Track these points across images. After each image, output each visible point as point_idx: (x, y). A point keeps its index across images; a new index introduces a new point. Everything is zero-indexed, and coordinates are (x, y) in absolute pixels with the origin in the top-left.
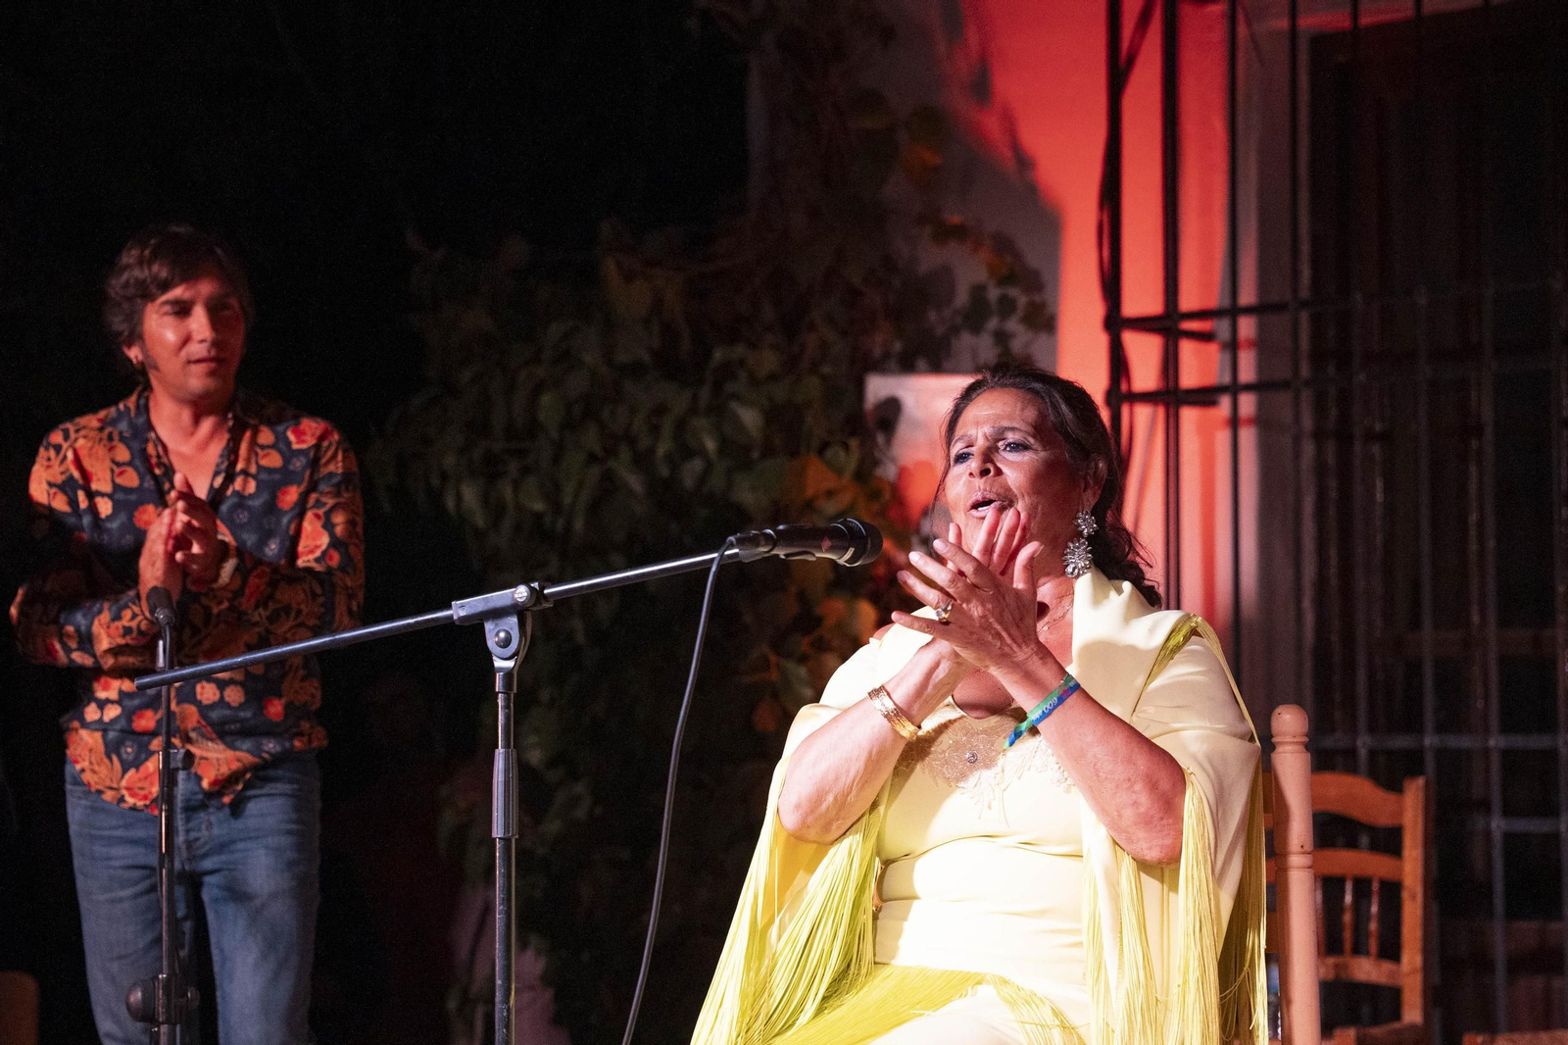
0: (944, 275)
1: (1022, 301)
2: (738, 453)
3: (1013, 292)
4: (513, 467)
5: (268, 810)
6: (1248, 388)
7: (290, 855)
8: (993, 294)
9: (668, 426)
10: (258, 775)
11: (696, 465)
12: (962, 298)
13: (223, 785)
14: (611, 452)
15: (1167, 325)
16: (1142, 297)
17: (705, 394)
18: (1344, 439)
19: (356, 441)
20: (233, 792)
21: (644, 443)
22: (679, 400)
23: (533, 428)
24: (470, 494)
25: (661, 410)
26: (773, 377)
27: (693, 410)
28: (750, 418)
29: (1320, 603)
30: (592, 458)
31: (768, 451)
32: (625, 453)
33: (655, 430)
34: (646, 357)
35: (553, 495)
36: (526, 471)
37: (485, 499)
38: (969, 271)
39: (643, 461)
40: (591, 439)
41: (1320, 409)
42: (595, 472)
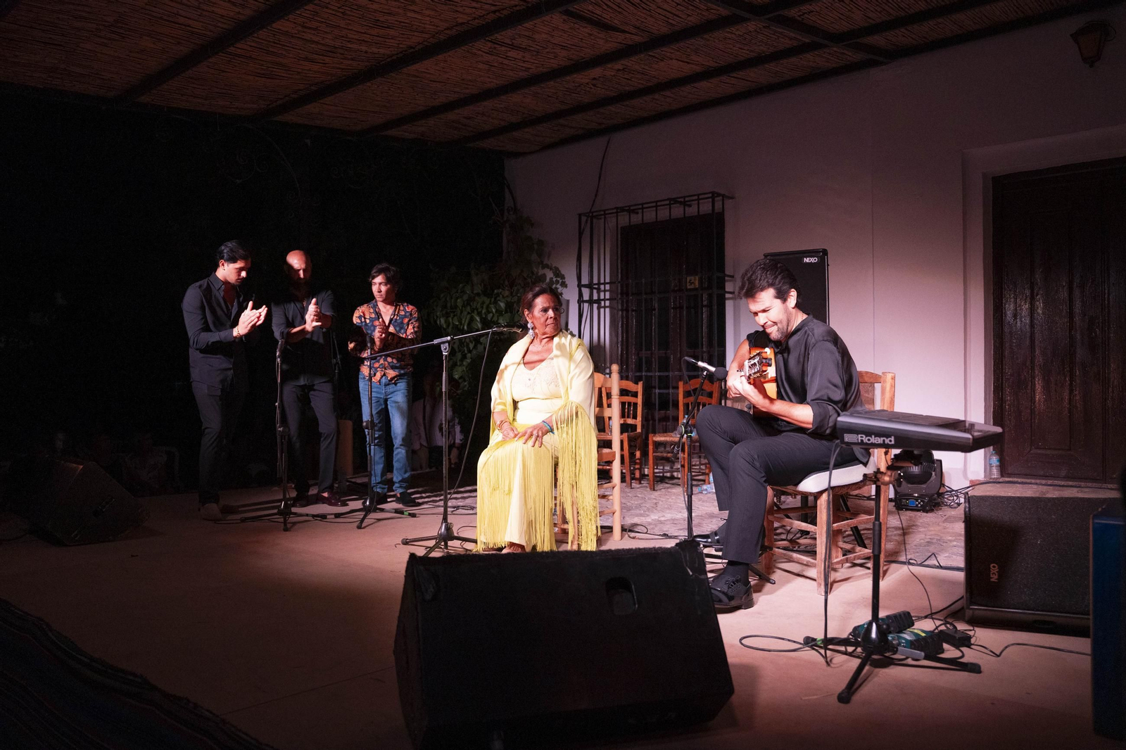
0: (544, 276)
1: (561, 281)
2: (500, 312)
3: (558, 279)
4: (452, 315)
5: (402, 385)
6: (607, 300)
7: (406, 394)
8: (554, 279)
9: (485, 306)
10: (400, 377)
11: (491, 315)
12: (548, 280)
13: (392, 379)
14: (473, 312)
15: (590, 286)
16: (585, 281)
17: (493, 300)
18: (627, 311)
19: (419, 310)
20: (394, 381)
21: (479, 310)
22: (487, 301)
23: (456, 307)
24: (443, 321)
25: (483, 303)
26: (507, 296)
27: (490, 303)
28: (502, 305)
29: (622, 345)
30: (469, 313)
31: (506, 312)
32: (475, 311)
33: (482, 307)
34: (480, 292)
35: (460, 322)
36: (454, 316)
37: (446, 322)
38: (550, 275)
39: (479, 314)
40: (468, 309)
41: (622, 305)
42: (469, 316)
